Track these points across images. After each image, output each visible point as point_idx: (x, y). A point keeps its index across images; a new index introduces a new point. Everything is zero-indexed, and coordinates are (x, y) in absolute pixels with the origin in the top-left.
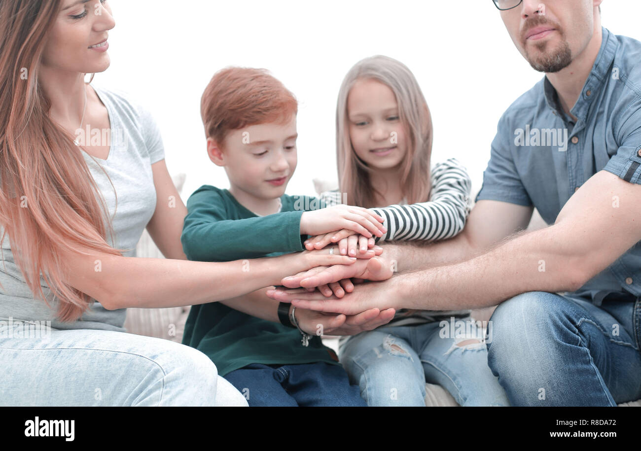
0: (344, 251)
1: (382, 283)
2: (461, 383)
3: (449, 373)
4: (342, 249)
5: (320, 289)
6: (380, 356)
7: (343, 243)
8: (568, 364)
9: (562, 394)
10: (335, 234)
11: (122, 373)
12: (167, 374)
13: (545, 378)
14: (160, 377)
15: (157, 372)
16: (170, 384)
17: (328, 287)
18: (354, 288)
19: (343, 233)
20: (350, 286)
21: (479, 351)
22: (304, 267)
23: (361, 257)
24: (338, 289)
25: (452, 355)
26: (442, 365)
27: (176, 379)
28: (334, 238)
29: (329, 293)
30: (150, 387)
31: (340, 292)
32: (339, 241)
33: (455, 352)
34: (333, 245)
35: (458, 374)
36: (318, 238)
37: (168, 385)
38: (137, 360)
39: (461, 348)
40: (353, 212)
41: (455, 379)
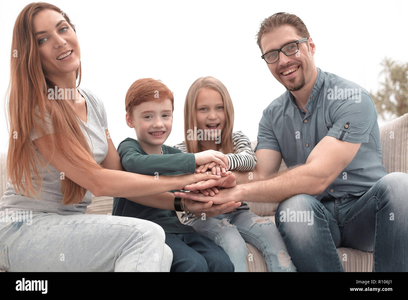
0: (215, 173)
1: (231, 189)
2: (262, 240)
3: (254, 235)
4: (213, 172)
5: (201, 192)
6: (223, 228)
7: (214, 169)
8: (319, 228)
9: (316, 242)
10: (210, 164)
11: (117, 235)
12: (143, 234)
13: (309, 234)
14: (140, 236)
15: (137, 233)
16: (146, 239)
17: (206, 191)
18: (219, 192)
19: (213, 164)
20: (217, 191)
21: (268, 224)
22: (195, 181)
23: (223, 176)
24: (211, 192)
25: (253, 227)
26: (248, 232)
27: (149, 236)
28: (210, 166)
29: (208, 194)
30: (134, 241)
31: (213, 194)
32: (212, 168)
33: (255, 225)
34: (209, 170)
36: (202, 167)
37: (144, 239)
38: (125, 228)
39: (258, 223)
40: (217, 153)
41: (258, 238)
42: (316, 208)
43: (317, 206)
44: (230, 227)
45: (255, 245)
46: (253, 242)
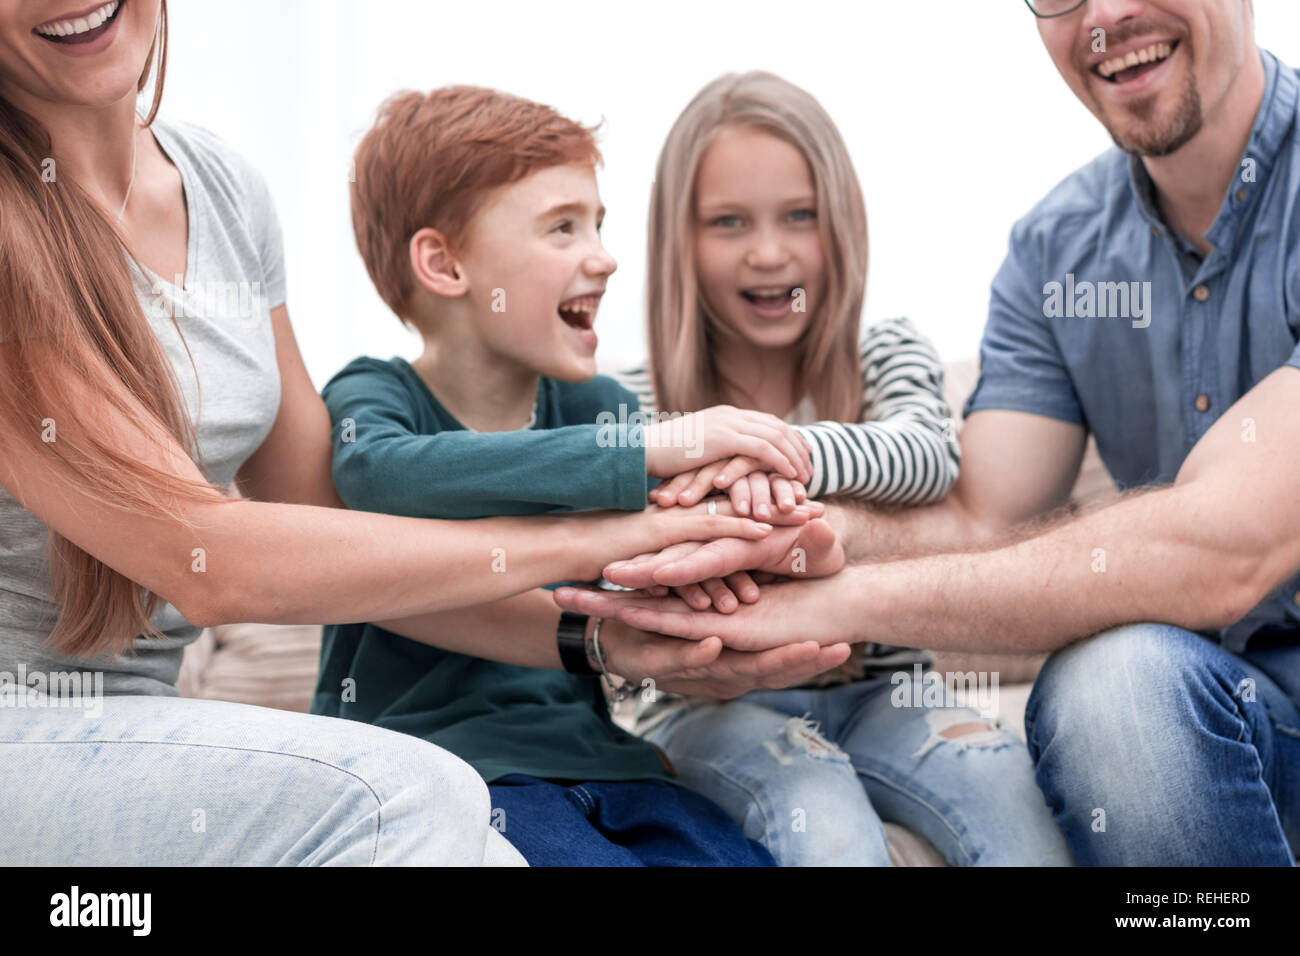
0: (743, 508)
1: (820, 583)
2: (965, 821)
3: (929, 796)
4: (740, 501)
5: (680, 592)
7: (741, 489)
8: (1219, 781)
9: (1204, 846)
10: (720, 470)
11: (267, 799)
12: (386, 800)
13: (1171, 812)
14: (367, 811)
15: (358, 797)
16: (396, 823)
17: (700, 589)
18: (761, 593)
19: (739, 466)
20: (751, 590)
21: (997, 749)
22: (652, 542)
23: (782, 521)
24: (723, 594)
25: (932, 757)
26: (907, 778)
27: (408, 813)
28: (723, 478)
29: (705, 602)
30: (342, 832)
31: (729, 601)
32: (730, 487)
33: (939, 752)
34: (717, 493)
35: (953, 801)
36: (683, 481)
37: (389, 826)
38: (305, 769)
39: (952, 741)
41: (946, 810)
42: (1206, 692)
43: (1214, 682)
44: (818, 758)
45: (933, 840)
46: (927, 828)
